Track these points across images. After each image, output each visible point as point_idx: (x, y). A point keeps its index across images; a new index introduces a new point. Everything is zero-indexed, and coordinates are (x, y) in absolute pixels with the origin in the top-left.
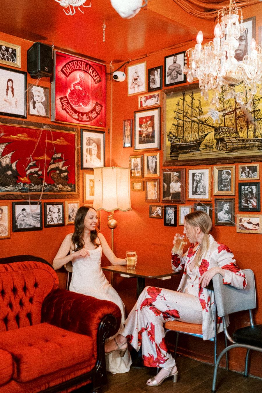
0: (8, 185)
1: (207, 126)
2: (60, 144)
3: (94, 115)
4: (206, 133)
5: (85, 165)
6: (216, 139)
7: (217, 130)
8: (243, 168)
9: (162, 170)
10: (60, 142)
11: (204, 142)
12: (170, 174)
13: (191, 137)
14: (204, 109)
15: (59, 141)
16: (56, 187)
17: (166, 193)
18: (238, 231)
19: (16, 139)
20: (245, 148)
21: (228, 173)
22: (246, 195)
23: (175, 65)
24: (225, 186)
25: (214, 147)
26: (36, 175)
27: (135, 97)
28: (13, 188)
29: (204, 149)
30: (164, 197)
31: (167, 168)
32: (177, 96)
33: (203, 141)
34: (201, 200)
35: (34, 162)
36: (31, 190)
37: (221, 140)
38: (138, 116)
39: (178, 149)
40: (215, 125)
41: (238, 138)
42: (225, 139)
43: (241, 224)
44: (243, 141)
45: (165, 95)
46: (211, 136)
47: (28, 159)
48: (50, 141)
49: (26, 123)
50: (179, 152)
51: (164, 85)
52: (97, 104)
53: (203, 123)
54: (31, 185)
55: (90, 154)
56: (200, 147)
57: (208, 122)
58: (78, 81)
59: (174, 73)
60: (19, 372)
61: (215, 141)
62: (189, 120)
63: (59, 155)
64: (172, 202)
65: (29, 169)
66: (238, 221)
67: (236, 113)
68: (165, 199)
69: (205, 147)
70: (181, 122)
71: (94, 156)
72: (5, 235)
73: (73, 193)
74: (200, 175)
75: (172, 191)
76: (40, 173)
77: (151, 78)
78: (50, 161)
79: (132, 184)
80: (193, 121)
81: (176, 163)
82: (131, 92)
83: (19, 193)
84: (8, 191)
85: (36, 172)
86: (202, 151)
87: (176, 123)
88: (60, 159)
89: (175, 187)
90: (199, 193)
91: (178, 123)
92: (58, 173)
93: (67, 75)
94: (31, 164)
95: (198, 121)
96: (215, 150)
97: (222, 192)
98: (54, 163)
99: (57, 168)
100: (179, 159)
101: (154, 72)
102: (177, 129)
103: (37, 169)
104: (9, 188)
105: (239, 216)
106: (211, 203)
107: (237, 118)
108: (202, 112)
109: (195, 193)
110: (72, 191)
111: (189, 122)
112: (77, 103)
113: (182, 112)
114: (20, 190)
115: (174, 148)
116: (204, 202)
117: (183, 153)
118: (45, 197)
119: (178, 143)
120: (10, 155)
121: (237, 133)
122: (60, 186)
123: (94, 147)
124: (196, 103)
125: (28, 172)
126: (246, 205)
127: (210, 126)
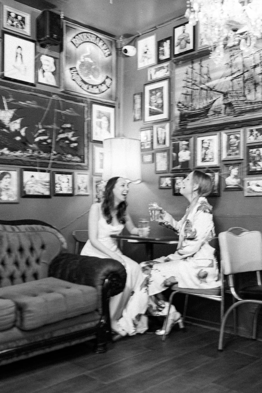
0: (16, 150)
1: (215, 92)
2: (69, 114)
3: (103, 88)
4: (214, 99)
5: (95, 138)
6: (224, 104)
7: (225, 95)
8: (252, 131)
9: (172, 140)
10: (69, 112)
11: (213, 108)
12: (179, 143)
13: (199, 105)
14: (212, 76)
15: (67, 112)
16: (65, 157)
17: (176, 162)
18: (246, 194)
19: (25, 106)
20: (253, 110)
21: (237, 138)
22: (254, 157)
23: (184, 34)
24: (233, 151)
25: (222, 112)
26: (45, 143)
27: (145, 70)
28: (22, 154)
29: (213, 115)
30: (174, 166)
31: (176, 138)
32: (185, 65)
33: (211, 107)
34: (209, 166)
35: (43, 130)
36: (40, 158)
37: (229, 105)
38: (148, 88)
39: (187, 118)
40: (222, 91)
41: (246, 101)
42: (233, 103)
43: (249, 187)
44: (251, 103)
45: (174, 65)
46: (220, 101)
47: (37, 126)
48: (59, 111)
49: (35, 91)
50: (188, 121)
51: (172, 55)
52: (107, 77)
53: (211, 90)
54: (39, 153)
55: (100, 126)
56: (208, 113)
57: (216, 88)
58: (88, 54)
59: (183, 42)
60: (22, 319)
61: (224, 106)
62: (198, 88)
63: (69, 126)
64: (181, 171)
65: (38, 136)
66: (246, 184)
67: (244, 77)
68: (174, 168)
69: (214, 113)
70: (189, 90)
71: (105, 130)
72: (12, 200)
73: (82, 164)
74: (208, 141)
75: (181, 160)
76: (49, 141)
77: (160, 50)
78: (59, 130)
79: (142, 156)
80: (202, 89)
81: (186, 132)
82: (141, 65)
83: (28, 159)
84: (16, 156)
85: (45, 140)
86: (211, 118)
87: (185, 92)
88: (69, 130)
89: (184, 156)
90: (207, 160)
91: (187, 92)
92: (68, 143)
93: (77, 45)
94: (40, 131)
95: (206, 88)
96: (223, 115)
97: (230, 157)
98: (63, 133)
99: (66, 138)
100: (188, 127)
101: (163, 44)
102: (186, 98)
103: (46, 137)
104: (18, 153)
105: (247, 180)
106: (219, 169)
107: (245, 82)
108: (211, 79)
109: (204, 160)
110: (81, 162)
111: (198, 89)
112: (87, 75)
113: (190, 81)
114: (29, 156)
115: (183, 117)
116: (213, 169)
117: (192, 121)
118: (54, 165)
119: (186, 111)
120: (18, 121)
121: (245, 96)
122: (69, 156)
123: (104, 120)
124: (205, 70)
125: (37, 140)
126: (254, 168)
127: (218, 92)
